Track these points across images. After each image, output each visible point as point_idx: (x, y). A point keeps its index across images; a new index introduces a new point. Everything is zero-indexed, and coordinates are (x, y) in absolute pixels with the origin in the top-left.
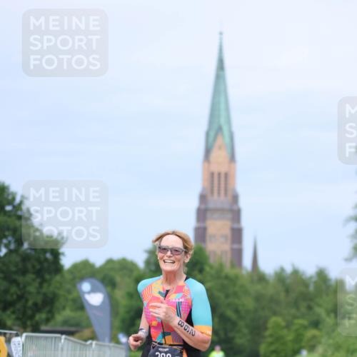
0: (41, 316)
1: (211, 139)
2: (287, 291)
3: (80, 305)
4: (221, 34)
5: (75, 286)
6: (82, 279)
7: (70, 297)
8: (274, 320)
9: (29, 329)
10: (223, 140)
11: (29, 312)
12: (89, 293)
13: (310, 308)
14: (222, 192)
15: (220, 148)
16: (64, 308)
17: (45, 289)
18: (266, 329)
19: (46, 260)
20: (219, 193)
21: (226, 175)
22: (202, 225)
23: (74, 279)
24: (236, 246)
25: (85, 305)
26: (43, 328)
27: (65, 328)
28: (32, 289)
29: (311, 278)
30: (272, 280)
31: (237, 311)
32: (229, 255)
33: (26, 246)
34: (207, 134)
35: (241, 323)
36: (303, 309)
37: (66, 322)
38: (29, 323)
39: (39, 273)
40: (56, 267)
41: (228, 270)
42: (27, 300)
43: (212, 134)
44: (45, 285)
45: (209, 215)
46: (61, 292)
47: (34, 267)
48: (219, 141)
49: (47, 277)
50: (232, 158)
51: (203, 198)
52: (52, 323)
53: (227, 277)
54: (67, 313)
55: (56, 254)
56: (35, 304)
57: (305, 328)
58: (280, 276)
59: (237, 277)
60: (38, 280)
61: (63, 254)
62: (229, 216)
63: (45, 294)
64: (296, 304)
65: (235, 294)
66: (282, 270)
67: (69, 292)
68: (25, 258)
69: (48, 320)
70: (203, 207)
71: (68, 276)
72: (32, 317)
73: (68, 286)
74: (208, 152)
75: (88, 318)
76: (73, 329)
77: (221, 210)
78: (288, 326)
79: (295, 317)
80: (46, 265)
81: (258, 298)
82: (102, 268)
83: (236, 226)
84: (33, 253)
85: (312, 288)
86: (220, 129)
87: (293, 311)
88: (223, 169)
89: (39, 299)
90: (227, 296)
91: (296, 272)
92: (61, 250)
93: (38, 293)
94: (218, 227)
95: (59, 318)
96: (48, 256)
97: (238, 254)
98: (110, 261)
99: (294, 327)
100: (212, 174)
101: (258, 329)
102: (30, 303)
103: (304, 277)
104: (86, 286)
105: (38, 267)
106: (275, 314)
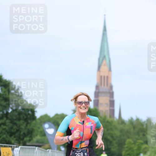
0: (27, 139)
1: (101, 61)
2: (134, 128)
3: (44, 134)
4: (105, 15)
5: (41, 125)
6: (45, 122)
7: (40, 130)
8: (128, 140)
9: (22, 144)
10: (106, 62)
11: (22, 137)
12: (48, 128)
13: (144, 135)
14: (106, 84)
15: (105, 65)
16: (37, 135)
17: (29, 127)
18: (125, 144)
19: (29, 114)
20: (104, 85)
21: (107, 77)
22: (96, 99)
23: (41, 122)
24: (111, 108)
25: (46, 133)
26: (28, 144)
27: (37, 144)
28: (23, 127)
29: (145, 122)
30: (127, 123)
31: (112, 137)
32: (109, 112)
33: (20, 108)
34: (99, 59)
35: (114, 142)
36: (141, 136)
37: (37, 141)
38: (21, 142)
39: (26, 120)
40: (33, 117)
41: (108, 118)
42: (21, 132)
43: (101, 59)
44: (28, 125)
45: (100, 94)
46: (35, 128)
47: (23, 117)
48: (104, 62)
49: (29, 121)
50: (110, 70)
51: (97, 87)
52: (31, 142)
53: (108, 122)
54: (38, 137)
55: (33, 112)
56: (24, 134)
57: (142, 144)
58: (131, 121)
59: (112, 122)
60: (25, 123)
61: (36, 111)
62: (109, 95)
63: (28, 129)
64: (138, 133)
65: (111, 129)
66: (132, 118)
67: (39, 128)
68: (20, 113)
69: (30, 140)
70: (97, 91)
71: (38, 121)
72: (23, 139)
73: (39, 126)
74: (99, 67)
75: (47, 140)
76: (40, 144)
77: (105, 93)
78: (135, 143)
79: (138, 139)
80: (29, 116)
81: (121, 131)
82: (53, 118)
83: (111, 99)
84: (23, 111)
85: (145, 126)
86: (104, 57)
87: (137, 137)
88: (106, 75)
89: (26, 131)
90: (108, 130)
91: (138, 120)
92: (35, 110)
93: (25, 129)
94: (104, 100)
95: (35, 139)
96: (30, 112)
97: (112, 112)
98: (57, 115)
99: (137, 144)
100: (101, 77)
101: (121, 144)
102: (22, 133)
103: (141, 122)
104: (46, 126)
105: (25, 117)
106: (129, 138)
